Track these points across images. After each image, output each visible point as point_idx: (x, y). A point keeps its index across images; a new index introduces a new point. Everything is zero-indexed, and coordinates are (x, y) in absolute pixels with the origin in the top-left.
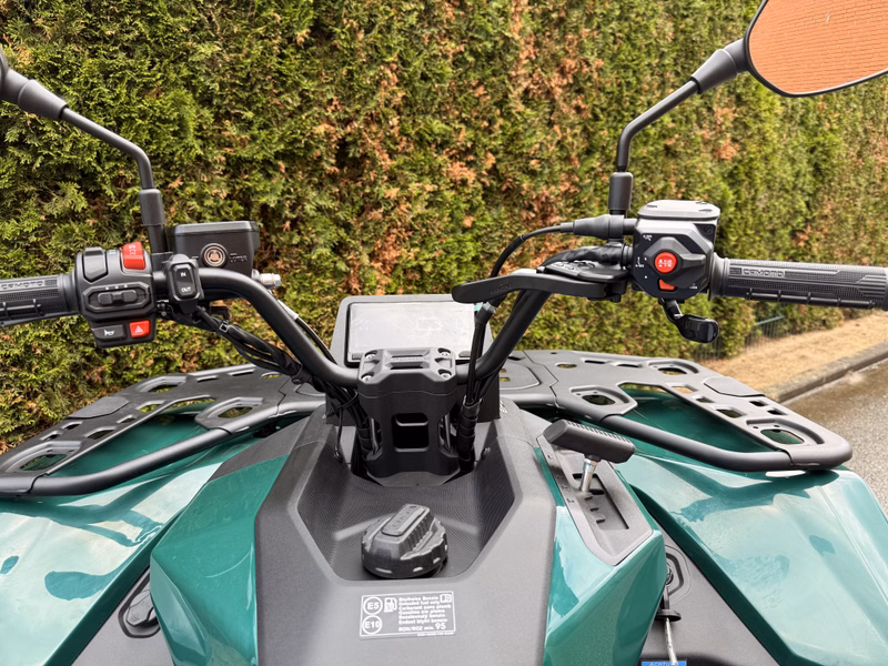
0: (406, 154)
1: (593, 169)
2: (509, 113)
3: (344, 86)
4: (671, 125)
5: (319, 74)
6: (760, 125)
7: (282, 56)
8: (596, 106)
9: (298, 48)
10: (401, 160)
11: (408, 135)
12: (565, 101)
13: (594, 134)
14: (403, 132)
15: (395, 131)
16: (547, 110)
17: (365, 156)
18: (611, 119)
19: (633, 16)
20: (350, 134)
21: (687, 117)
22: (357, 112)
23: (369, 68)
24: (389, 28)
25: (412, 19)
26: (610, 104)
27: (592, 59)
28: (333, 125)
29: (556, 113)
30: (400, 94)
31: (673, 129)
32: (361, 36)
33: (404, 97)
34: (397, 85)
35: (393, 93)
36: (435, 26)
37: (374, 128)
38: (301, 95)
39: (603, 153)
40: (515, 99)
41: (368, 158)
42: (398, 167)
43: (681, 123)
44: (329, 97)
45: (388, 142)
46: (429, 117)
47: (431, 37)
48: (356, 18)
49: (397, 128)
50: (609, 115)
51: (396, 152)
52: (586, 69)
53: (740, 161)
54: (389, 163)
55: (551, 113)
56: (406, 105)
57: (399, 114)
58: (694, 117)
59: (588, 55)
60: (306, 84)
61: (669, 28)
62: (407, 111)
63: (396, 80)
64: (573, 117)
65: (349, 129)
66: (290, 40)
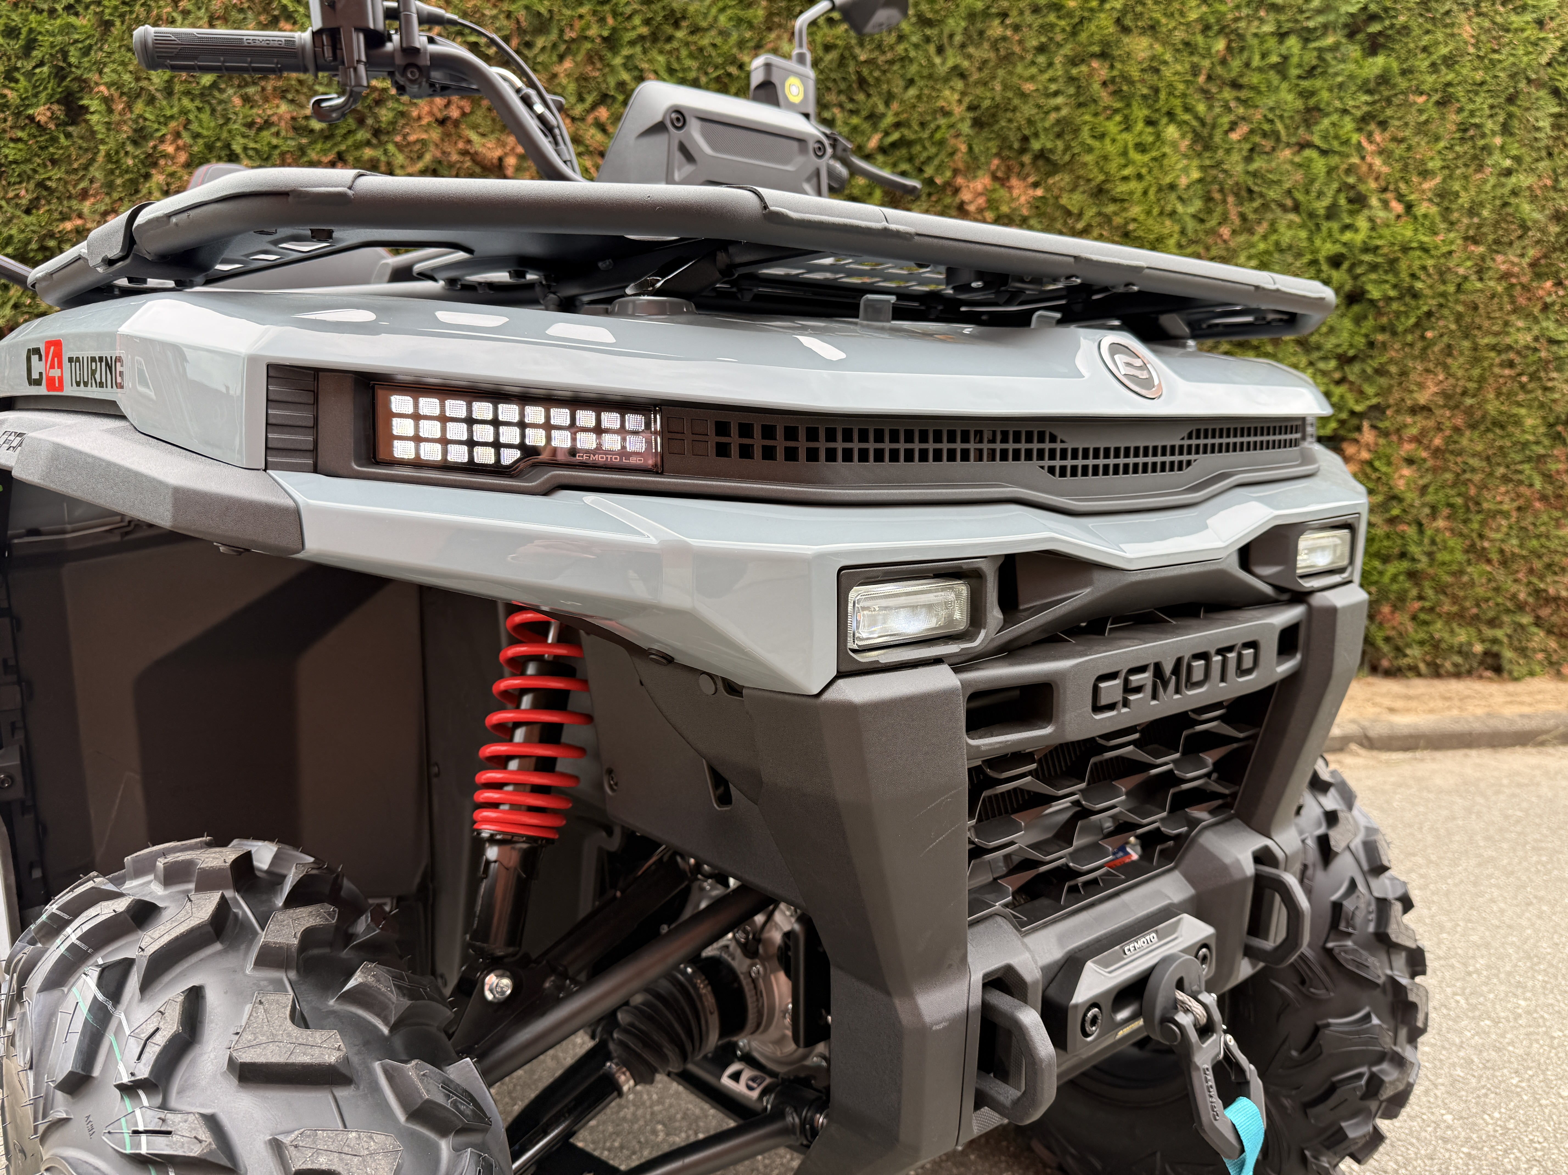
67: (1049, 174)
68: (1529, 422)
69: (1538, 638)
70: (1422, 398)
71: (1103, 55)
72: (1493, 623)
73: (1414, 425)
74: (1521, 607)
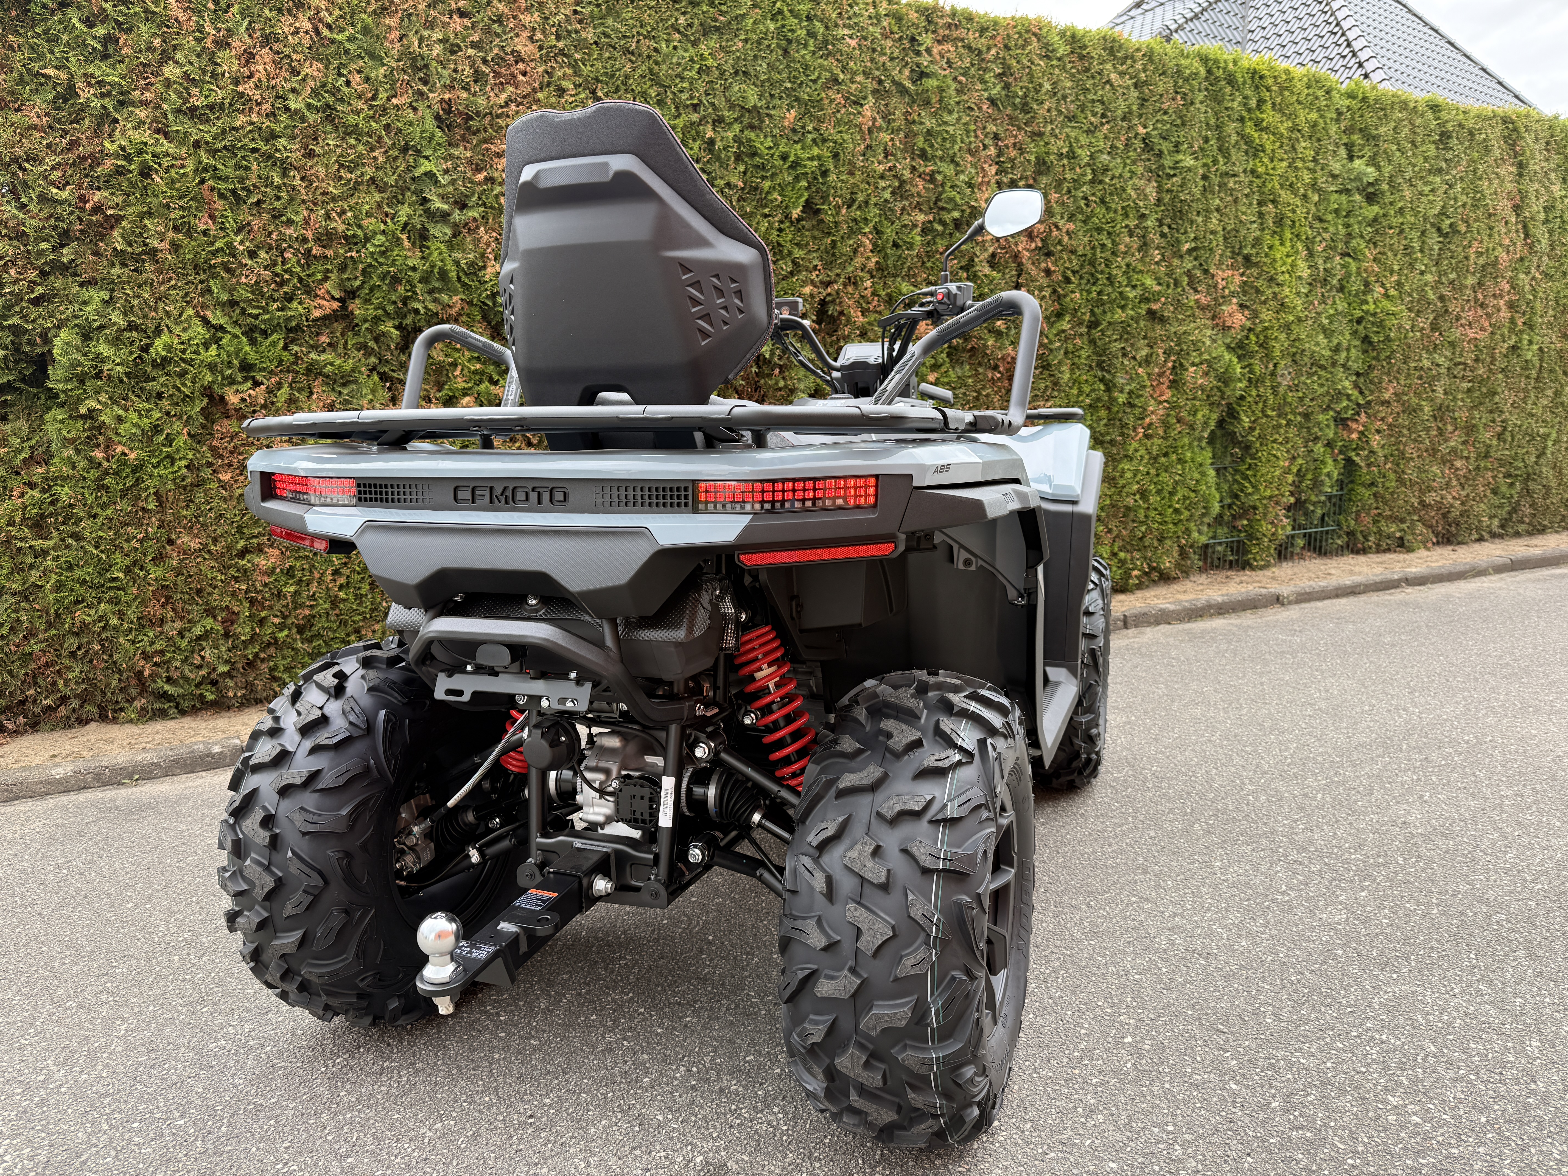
0: (876, 312)
1: (1063, 331)
2: (975, 276)
3: (827, 253)
4: (1157, 288)
5: (808, 244)
6: (1277, 290)
7: (780, 230)
8: (1068, 268)
9: (792, 222)
10: (872, 317)
11: (879, 296)
12: (1033, 263)
13: (1065, 296)
14: (874, 294)
15: (868, 293)
16: (1014, 273)
17: (841, 313)
18: (1084, 281)
19: (1107, 180)
20: (829, 294)
21: (1175, 280)
22: (838, 275)
23: (849, 238)
24: (867, 203)
25: (887, 195)
26: (1082, 266)
27: (1061, 223)
28: (815, 287)
29: (1024, 276)
30: (874, 260)
31: (1159, 292)
32: (844, 211)
33: (877, 262)
34: (872, 251)
35: (868, 258)
36: (907, 199)
37: (850, 289)
38: (793, 262)
39: (1074, 316)
40: (981, 262)
41: (844, 315)
42: (870, 323)
43: (1168, 286)
44: (815, 263)
45: (862, 301)
46: (899, 279)
47: (903, 209)
48: (840, 196)
49: (870, 290)
50: (1081, 278)
51: (868, 310)
52: (1055, 233)
53: (1250, 330)
54: (860, 320)
55: (1019, 276)
56: (878, 270)
57: (872, 277)
58: (1185, 280)
59: (1057, 219)
60: (798, 253)
61: (1151, 191)
62: (879, 275)
63: (870, 247)
64: (1043, 281)
65: (829, 290)
66: (787, 216)
67: (1248, 268)
68: (1426, 409)
69: (1420, 528)
70: (1387, 396)
71: (1273, 202)
72: (1402, 521)
73: (1383, 411)
74: (1415, 511)
